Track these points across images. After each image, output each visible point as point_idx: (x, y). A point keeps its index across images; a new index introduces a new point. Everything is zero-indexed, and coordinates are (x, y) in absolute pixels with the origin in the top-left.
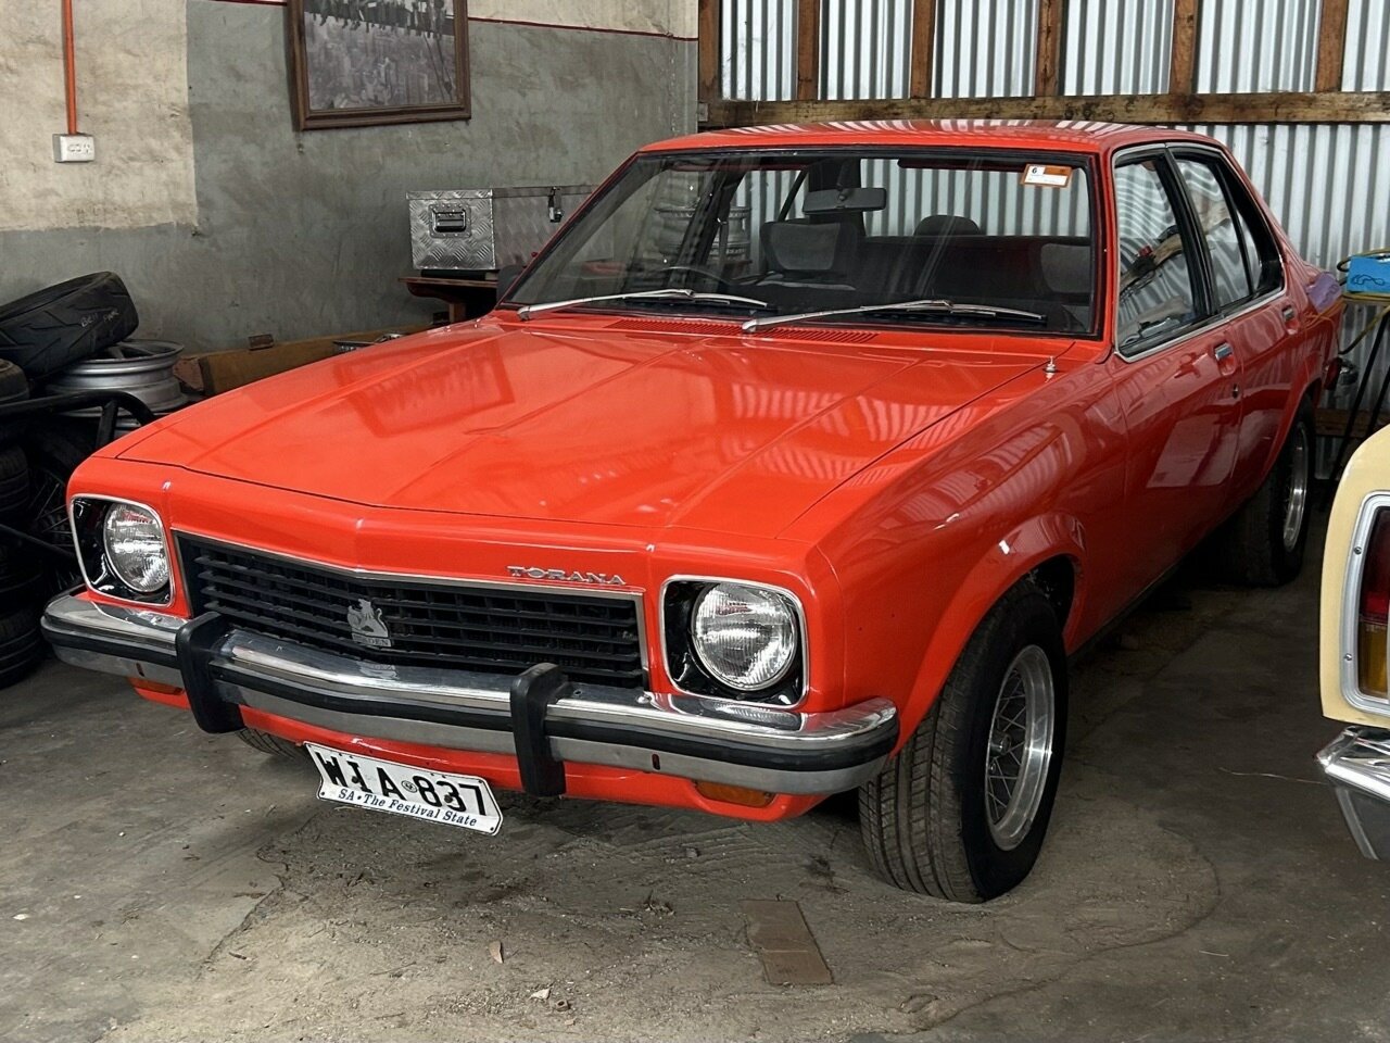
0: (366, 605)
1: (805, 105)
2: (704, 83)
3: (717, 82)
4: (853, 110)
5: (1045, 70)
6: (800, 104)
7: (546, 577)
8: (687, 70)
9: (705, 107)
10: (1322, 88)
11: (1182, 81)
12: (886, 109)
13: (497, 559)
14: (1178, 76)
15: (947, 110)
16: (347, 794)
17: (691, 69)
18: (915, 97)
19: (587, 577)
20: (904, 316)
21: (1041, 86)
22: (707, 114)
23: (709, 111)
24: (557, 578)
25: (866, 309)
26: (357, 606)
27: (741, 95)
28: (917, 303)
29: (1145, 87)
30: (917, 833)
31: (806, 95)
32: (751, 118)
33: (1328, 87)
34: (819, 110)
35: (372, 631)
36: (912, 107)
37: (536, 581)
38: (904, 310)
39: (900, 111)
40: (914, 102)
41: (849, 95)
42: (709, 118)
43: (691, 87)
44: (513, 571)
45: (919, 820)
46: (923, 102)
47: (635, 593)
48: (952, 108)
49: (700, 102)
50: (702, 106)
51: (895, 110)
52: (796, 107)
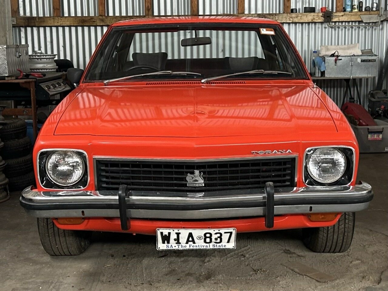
0: (197, 172)
1: (57, 18)
2: (13, 10)
3: (18, 9)
4: (77, 20)
5: (148, 6)
6: (55, 18)
7: (265, 153)
8: (6, 5)
9: (15, 19)
10: (240, 13)
11: (195, 10)
12: (90, 19)
13: (248, 149)
14: (194, 9)
15: (113, 20)
16: (170, 246)
17: (8, 4)
18: (101, 15)
19: (279, 152)
20: (249, 75)
21: (147, 12)
22: (15, 22)
23: (16, 21)
24: (268, 153)
25: (237, 74)
26: (193, 173)
27: (28, 14)
28: (252, 71)
29: (175, 13)
30: (341, 229)
31: (57, 14)
32: (35, 23)
33: (242, 12)
34: (63, 20)
35: (197, 181)
36: (100, 19)
37: (261, 155)
38: (249, 74)
39: (95, 20)
40: (101, 17)
41: (73, 14)
42: (16, 23)
43: (8, 11)
44: (253, 153)
45: (342, 225)
46: (104, 17)
47: (294, 155)
48: (115, 19)
49: (12, 17)
50: (13, 18)
51: (94, 20)
52: (53, 19)
